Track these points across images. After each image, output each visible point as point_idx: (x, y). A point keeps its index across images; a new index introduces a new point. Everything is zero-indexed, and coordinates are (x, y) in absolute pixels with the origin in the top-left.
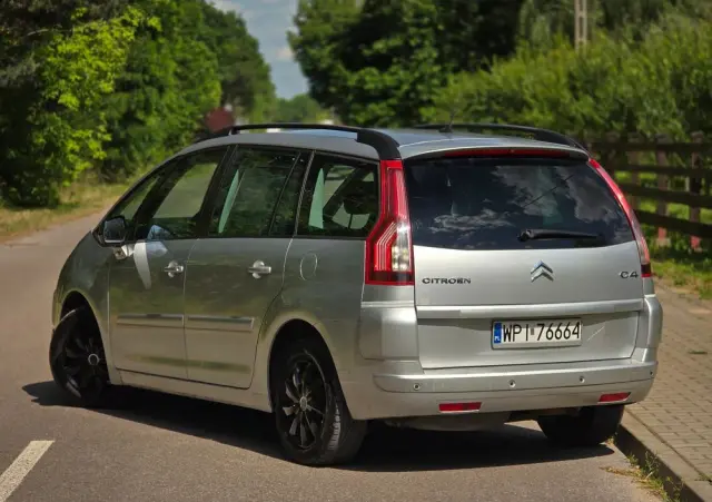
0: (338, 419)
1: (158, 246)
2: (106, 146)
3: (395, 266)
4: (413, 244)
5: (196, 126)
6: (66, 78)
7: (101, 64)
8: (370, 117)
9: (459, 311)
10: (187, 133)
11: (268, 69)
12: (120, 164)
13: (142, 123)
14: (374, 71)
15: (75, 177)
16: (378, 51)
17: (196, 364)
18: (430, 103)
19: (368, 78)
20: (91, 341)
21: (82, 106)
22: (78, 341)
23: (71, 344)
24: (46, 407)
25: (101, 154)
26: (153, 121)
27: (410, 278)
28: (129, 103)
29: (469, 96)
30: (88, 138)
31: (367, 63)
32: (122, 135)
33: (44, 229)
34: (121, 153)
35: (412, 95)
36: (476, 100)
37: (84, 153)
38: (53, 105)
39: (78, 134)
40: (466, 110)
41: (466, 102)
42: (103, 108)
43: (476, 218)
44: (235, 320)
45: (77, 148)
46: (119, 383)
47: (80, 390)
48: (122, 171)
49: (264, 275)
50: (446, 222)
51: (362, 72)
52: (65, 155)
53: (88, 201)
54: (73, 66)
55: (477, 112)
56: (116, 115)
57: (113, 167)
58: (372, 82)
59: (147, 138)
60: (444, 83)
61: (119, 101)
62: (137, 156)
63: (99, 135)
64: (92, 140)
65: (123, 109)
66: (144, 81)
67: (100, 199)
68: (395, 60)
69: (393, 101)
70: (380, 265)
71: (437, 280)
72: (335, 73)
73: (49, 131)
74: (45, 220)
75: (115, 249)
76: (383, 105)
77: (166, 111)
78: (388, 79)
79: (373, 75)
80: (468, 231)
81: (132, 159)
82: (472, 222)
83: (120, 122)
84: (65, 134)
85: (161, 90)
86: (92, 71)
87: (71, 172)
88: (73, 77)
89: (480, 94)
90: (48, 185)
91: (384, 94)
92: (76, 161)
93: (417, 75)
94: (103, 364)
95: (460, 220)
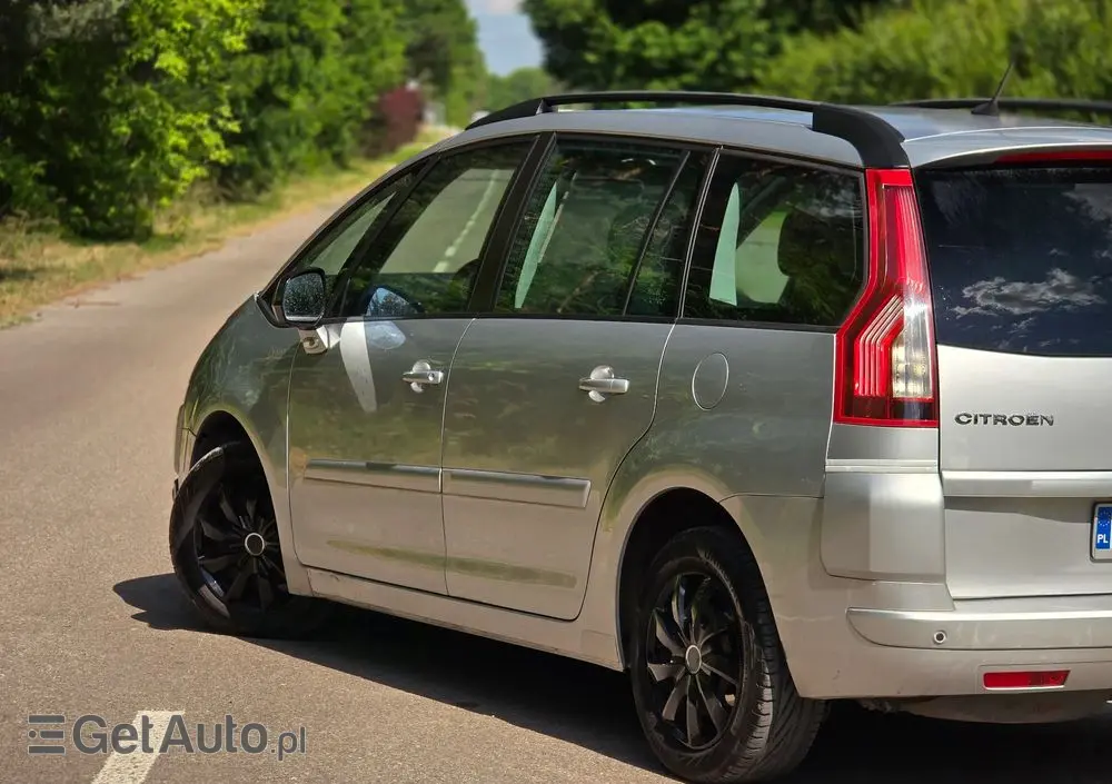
0: (768, 694)
1: (389, 331)
2: (230, 140)
3: (899, 388)
4: (936, 342)
5: (367, 114)
6: (168, 27)
9: (1028, 482)
10: (351, 123)
11: (473, 27)
12: (247, 171)
13: (285, 105)
14: (660, 27)
15: (180, 190)
17: (464, 566)
18: (750, 81)
19: (649, 39)
20: (250, 508)
21: (193, 76)
22: (225, 507)
23: (211, 512)
24: (163, 633)
25: (223, 155)
26: (300, 102)
27: (929, 412)
28: (266, 72)
29: (822, 70)
30: (201, 127)
31: (649, 15)
32: (253, 123)
33: (129, 277)
34: (250, 154)
36: (834, 78)
37: (196, 153)
38: (146, 71)
39: (187, 119)
41: (817, 81)
42: (223, 79)
43: (1042, 288)
44: (550, 483)
45: (184, 143)
46: (305, 592)
47: (229, 602)
48: (249, 184)
49: (612, 396)
50: (982, 294)
51: (640, 29)
52: (163, 155)
53: (197, 231)
54: (179, 6)
55: (835, 97)
56: (243, 90)
57: (236, 176)
58: (657, 45)
59: (293, 130)
60: (775, 51)
61: (250, 69)
62: (274, 158)
63: (220, 123)
64: (208, 131)
65: (256, 82)
66: (290, 35)
67: (215, 229)
68: (694, 10)
69: (688, 78)
70: (865, 385)
71: (986, 417)
72: (596, 31)
73: (138, 114)
74: (131, 259)
75: (303, 334)
76: (673, 82)
77: (320, 88)
78: (682, 42)
79: (658, 35)
80: (1024, 317)
81: (266, 164)
82: (1034, 296)
83: (250, 103)
84: (165, 120)
85: (317, 52)
86: (212, 16)
87: (172, 183)
88: (179, 25)
89: (840, 68)
90: (134, 202)
91: (675, 67)
92: (181, 164)
93: (729, 36)
94: (275, 554)
95: (1006, 290)
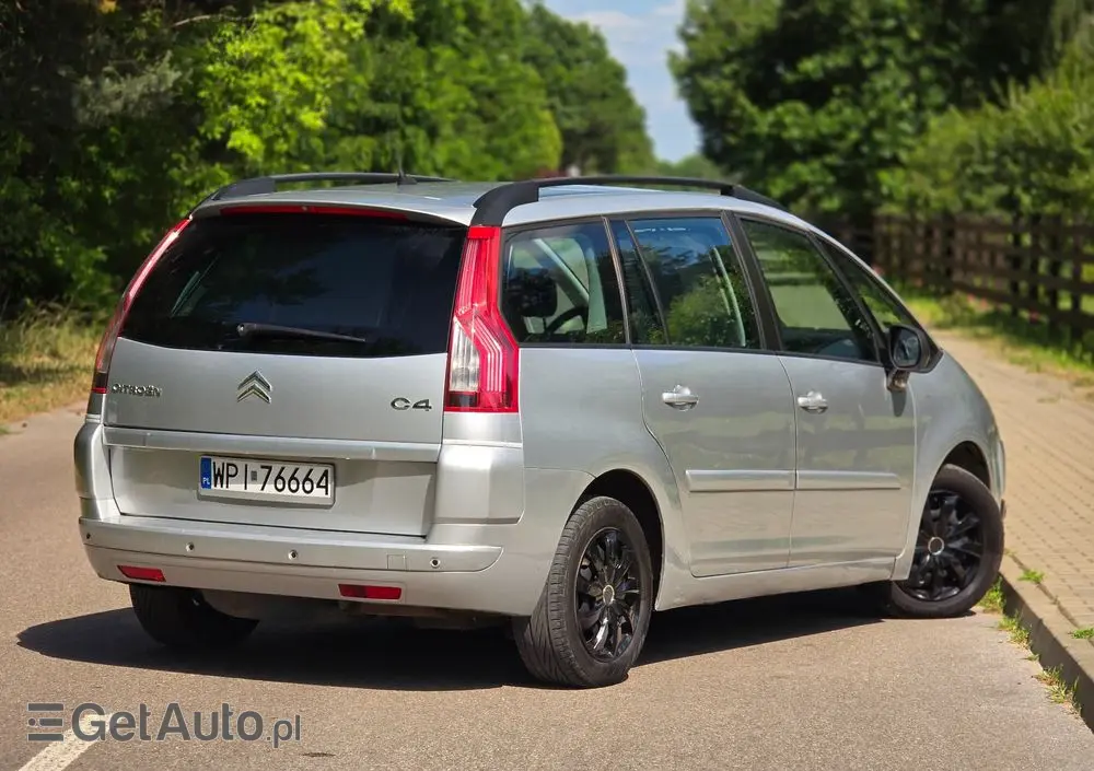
6: (241, 103)
7: (303, 78)
8: (791, 187)
11: (641, 114)
14: (801, 107)
16: (807, 74)
18: (895, 162)
19: (788, 119)
29: (964, 149)
31: (789, 93)
35: (865, 149)
36: (976, 156)
38: (217, 151)
40: (958, 175)
41: (958, 160)
51: (780, 109)
54: (254, 80)
55: (977, 177)
58: (796, 125)
60: (922, 129)
61: (359, 149)
66: (404, 117)
68: (837, 90)
69: (831, 159)
72: (736, 112)
76: (816, 164)
78: (825, 123)
79: (797, 113)
85: (433, 133)
86: (287, 91)
88: (254, 100)
89: (984, 146)
91: (817, 148)
93: (873, 114)
